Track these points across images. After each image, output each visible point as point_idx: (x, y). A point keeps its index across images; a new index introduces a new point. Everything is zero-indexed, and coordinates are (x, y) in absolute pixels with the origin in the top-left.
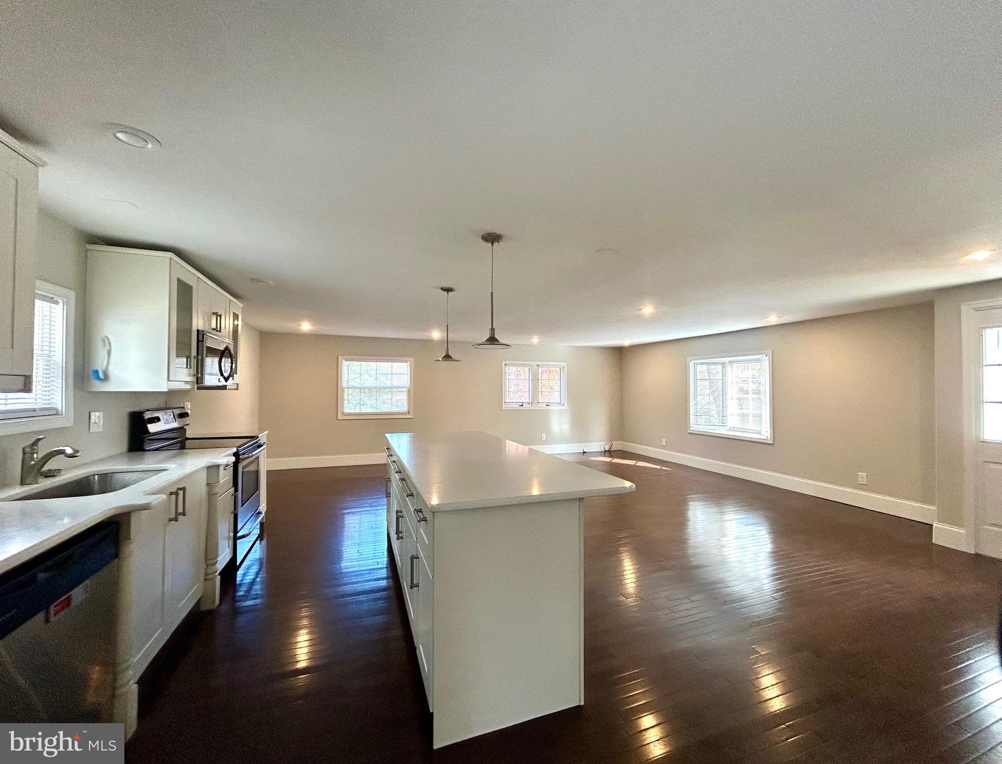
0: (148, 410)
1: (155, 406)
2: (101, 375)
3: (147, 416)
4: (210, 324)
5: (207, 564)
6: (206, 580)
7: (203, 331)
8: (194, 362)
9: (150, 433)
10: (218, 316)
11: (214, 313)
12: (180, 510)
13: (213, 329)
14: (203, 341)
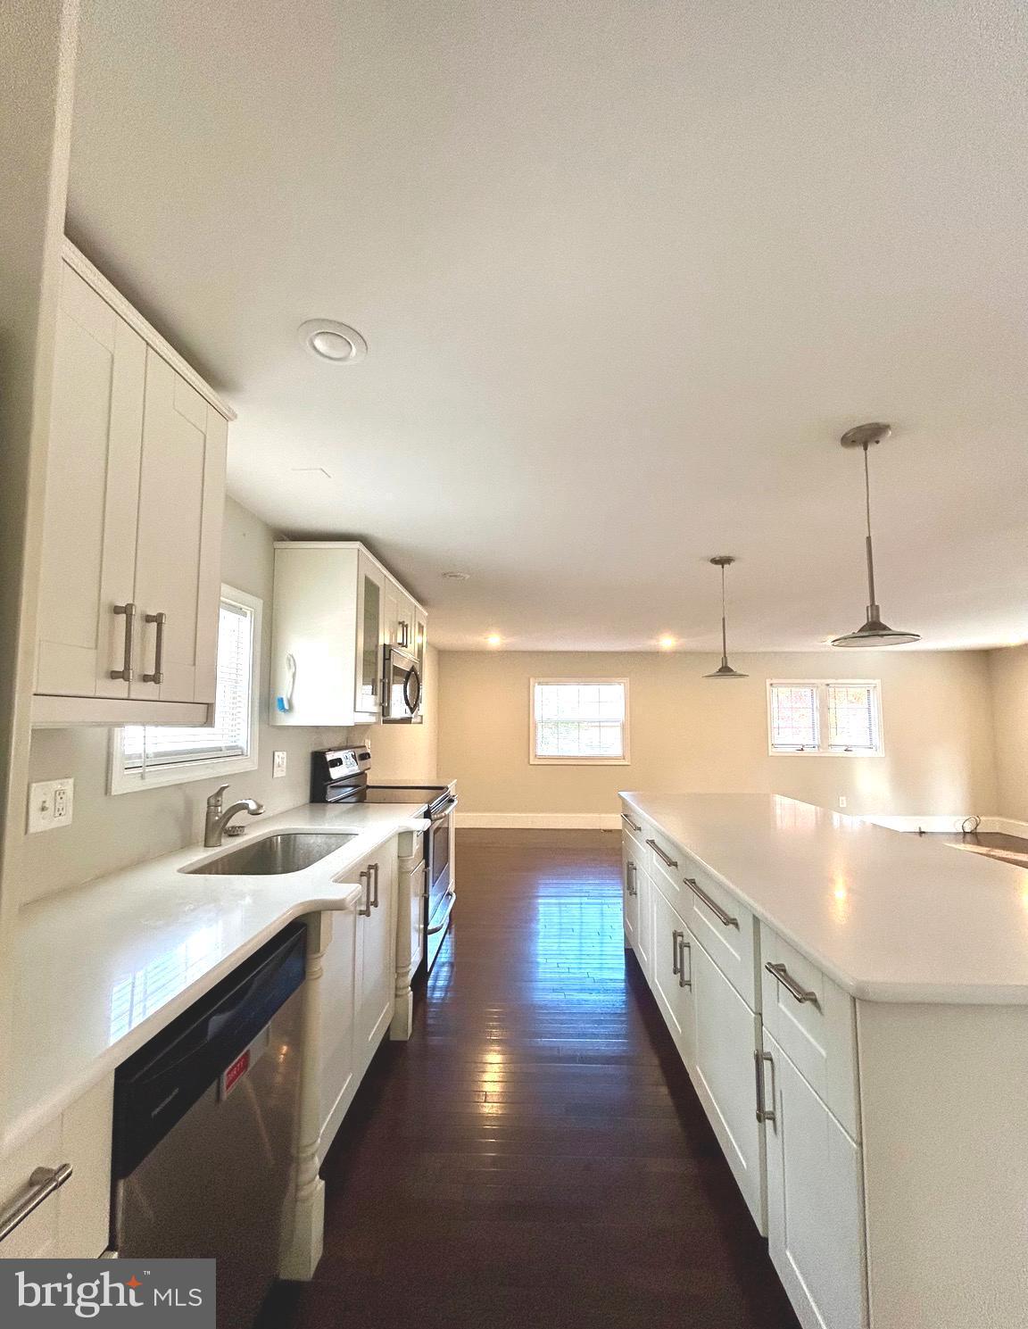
0: (330, 750)
1: (336, 744)
2: (286, 707)
3: (330, 757)
4: (396, 639)
5: (398, 974)
6: (396, 996)
7: (389, 646)
8: (379, 685)
9: (332, 780)
10: (404, 625)
11: (400, 623)
12: (372, 899)
13: (399, 644)
14: (389, 659)
